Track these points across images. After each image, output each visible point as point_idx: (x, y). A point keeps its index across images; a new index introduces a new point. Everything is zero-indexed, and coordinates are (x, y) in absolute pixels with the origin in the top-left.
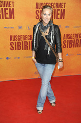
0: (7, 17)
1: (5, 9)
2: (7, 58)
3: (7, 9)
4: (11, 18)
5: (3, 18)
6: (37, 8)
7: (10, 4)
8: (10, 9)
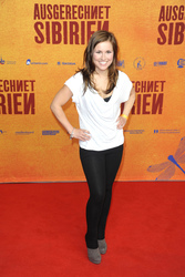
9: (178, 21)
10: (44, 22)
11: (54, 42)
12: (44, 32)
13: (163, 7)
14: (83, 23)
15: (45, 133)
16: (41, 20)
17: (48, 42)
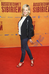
0: (17, 11)
1: (16, 7)
2: (16, 35)
3: (17, 7)
4: (19, 12)
5: (14, 12)
6: (34, 6)
7: (19, 4)
8: (18, 7)
9: (38, 6)
10: (4, 7)
11: (7, 12)
12: (4, 9)
13: (34, 3)
14: (14, 7)
15: (5, 35)
16: (3, 6)
17: (5, 12)
